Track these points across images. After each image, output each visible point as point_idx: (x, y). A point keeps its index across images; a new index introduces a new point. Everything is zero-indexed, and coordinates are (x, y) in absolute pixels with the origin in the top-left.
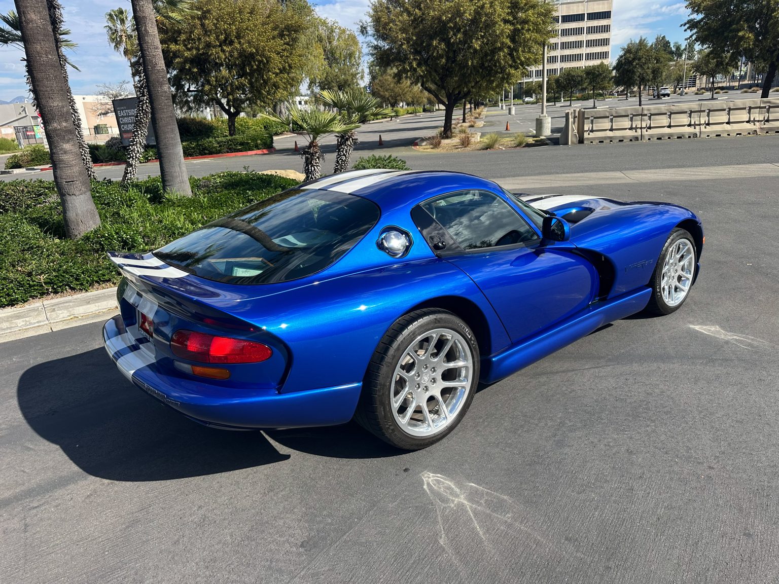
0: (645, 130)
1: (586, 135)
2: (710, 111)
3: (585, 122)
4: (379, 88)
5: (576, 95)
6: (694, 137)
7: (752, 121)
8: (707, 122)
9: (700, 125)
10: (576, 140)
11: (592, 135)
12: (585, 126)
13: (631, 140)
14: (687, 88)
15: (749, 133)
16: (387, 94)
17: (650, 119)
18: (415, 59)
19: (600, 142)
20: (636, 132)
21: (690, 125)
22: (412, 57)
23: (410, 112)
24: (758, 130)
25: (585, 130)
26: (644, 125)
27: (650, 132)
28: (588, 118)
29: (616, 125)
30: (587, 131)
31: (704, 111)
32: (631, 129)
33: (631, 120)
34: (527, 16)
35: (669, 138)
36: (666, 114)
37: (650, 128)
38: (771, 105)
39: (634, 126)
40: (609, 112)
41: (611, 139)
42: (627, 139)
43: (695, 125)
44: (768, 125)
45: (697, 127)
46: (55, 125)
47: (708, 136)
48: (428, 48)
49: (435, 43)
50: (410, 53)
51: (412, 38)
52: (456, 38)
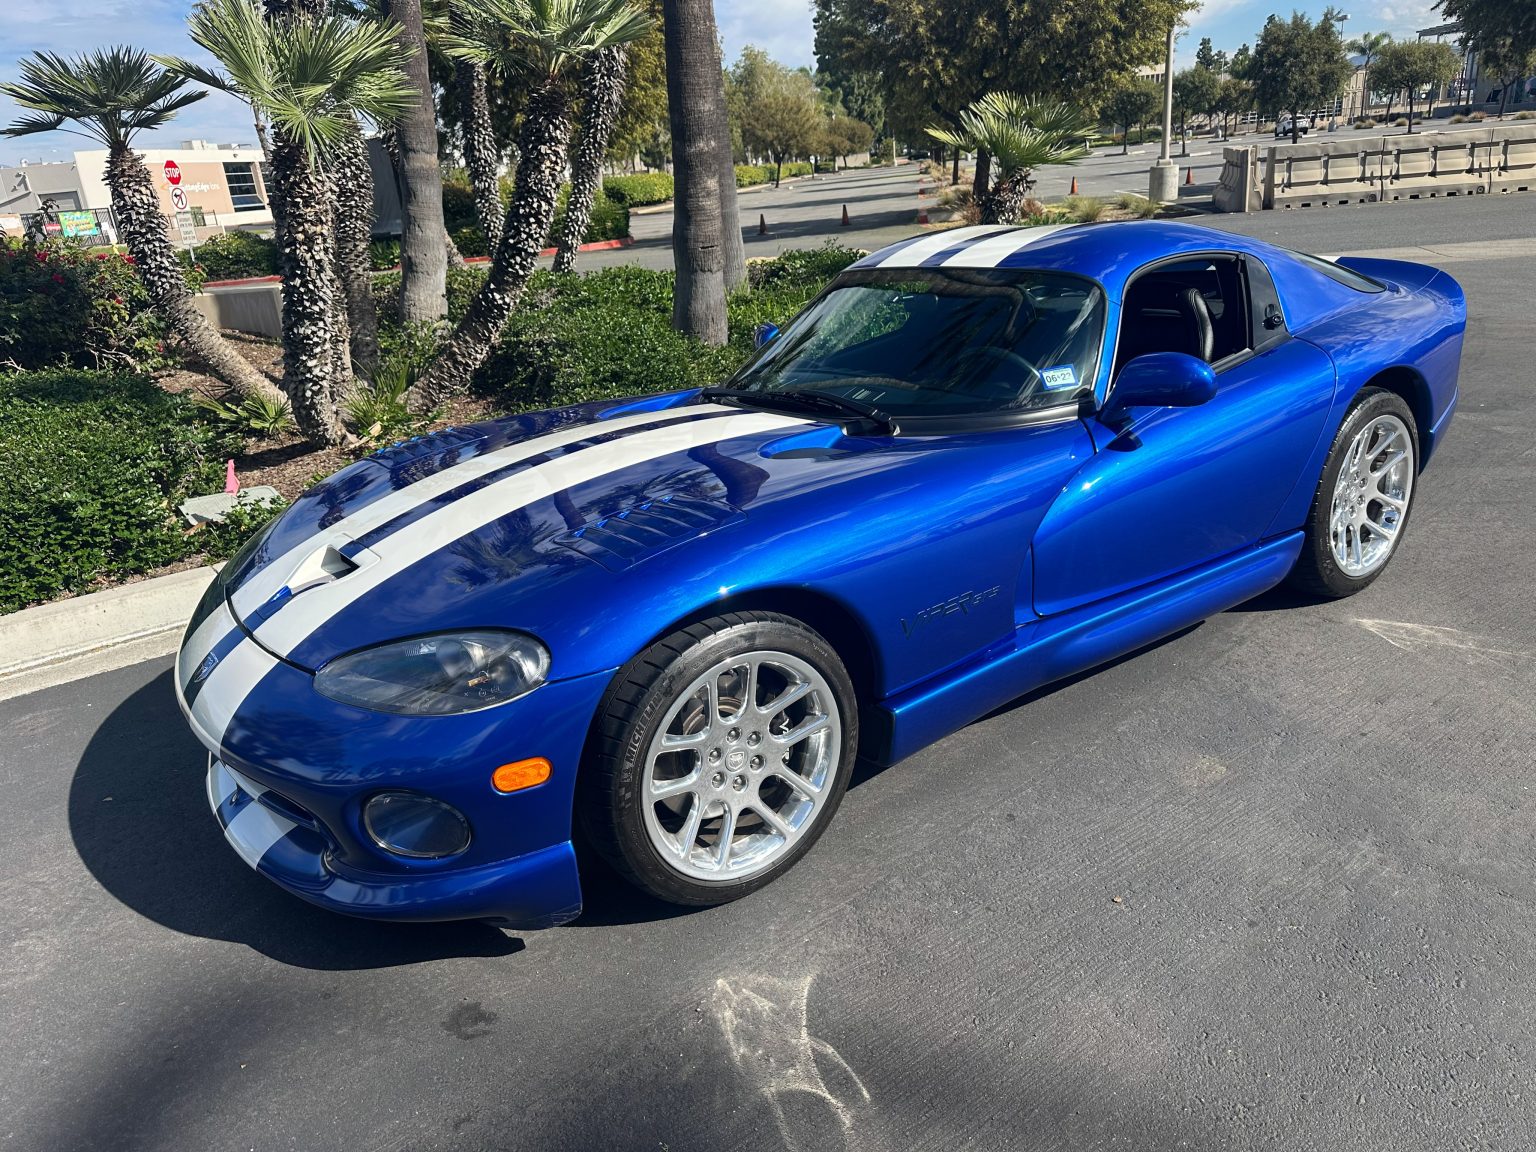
0: (1388, 181)
1: (1278, 193)
2: (1507, 143)
3: (1276, 169)
4: (754, 123)
5: (1110, 136)
6: (1478, 193)
8: (1502, 165)
9: (1488, 170)
10: (1257, 203)
11: (1289, 193)
12: (1276, 175)
13: (1362, 201)
14: (1325, 118)
16: (770, 134)
17: (1397, 160)
18: (938, 54)
19: (1303, 205)
20: (1372, 185)
21: (1470, 171)
22: (933, 51)
23: (793, 172)
25: (1276, 183)
26: (1386, 172)
27: (1399, 184)
28: (1282, 161)
29: (1334, 173)
30: (1279, 185)
31: (1497, 144)
32: (1362, 179)
33: (1363, 163)
35: (1433, 195)
36: (1426, 150)
37: (1397, 177)
39: (1368, 174)
40: (1323, 149)
41: (1325, 200)
42: (1356, 198)
43: (1481, 170)
45: (1485, 175)
47: (1504, 190)
48: (963, 32)
49: (981, 22)
50: (931, 42)
51: (935, 14)
52: (1020, 12)
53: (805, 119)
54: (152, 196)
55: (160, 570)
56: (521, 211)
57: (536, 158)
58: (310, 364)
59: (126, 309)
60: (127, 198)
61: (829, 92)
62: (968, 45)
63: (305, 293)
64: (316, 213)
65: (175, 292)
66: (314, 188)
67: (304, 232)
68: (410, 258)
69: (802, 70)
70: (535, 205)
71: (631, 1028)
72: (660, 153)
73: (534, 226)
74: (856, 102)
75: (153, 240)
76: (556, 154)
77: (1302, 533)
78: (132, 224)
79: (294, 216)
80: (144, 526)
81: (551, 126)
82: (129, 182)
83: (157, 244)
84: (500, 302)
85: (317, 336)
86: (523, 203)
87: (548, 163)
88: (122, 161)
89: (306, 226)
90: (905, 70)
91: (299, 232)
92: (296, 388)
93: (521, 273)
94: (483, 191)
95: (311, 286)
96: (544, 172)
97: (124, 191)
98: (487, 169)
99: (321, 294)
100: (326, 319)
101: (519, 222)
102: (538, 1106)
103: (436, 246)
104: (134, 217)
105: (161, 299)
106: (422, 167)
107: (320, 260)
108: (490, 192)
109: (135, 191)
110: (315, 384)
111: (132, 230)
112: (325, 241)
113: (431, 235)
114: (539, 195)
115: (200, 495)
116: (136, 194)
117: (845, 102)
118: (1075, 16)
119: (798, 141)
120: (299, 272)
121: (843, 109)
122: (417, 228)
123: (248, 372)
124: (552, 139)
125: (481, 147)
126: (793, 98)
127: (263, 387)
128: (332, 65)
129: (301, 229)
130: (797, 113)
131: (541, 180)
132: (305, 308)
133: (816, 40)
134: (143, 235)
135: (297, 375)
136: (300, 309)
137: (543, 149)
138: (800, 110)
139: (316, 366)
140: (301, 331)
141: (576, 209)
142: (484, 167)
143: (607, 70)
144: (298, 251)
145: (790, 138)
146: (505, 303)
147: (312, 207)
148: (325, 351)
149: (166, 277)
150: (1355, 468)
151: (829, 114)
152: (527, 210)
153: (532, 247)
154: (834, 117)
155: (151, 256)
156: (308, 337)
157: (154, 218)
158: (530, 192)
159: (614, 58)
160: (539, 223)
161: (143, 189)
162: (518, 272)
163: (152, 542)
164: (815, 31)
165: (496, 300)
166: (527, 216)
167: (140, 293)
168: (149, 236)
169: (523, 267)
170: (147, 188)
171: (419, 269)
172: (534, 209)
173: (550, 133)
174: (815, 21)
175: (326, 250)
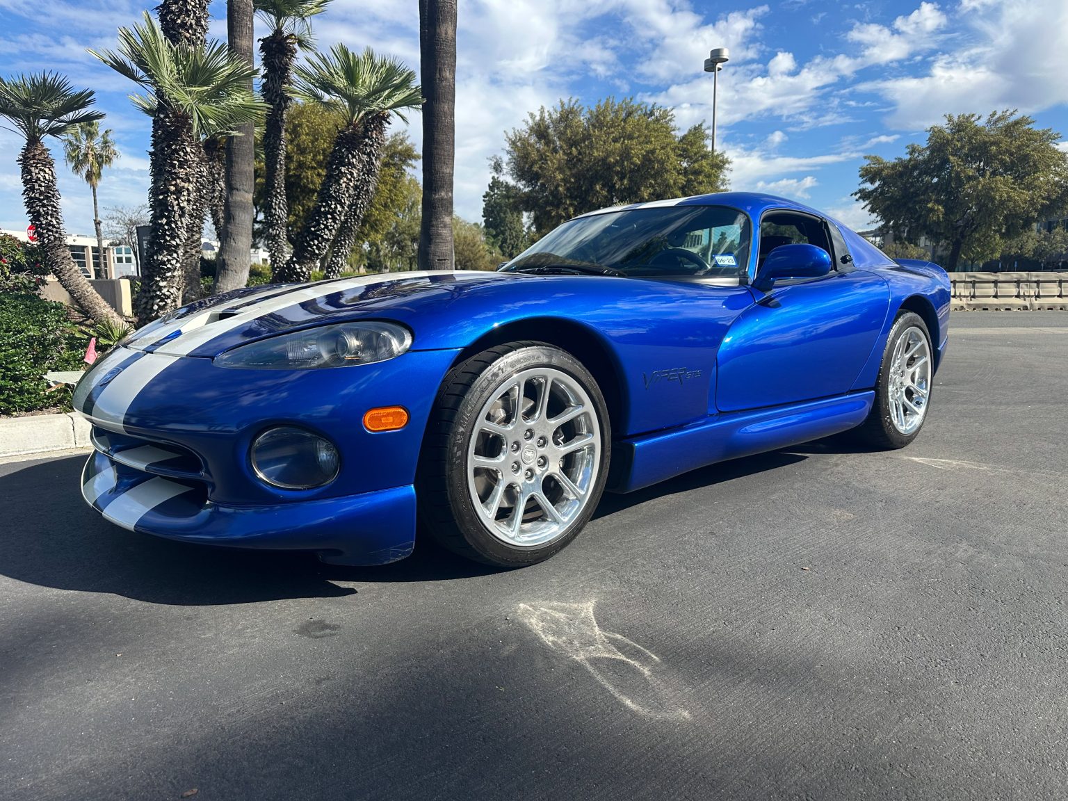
7: (958, 296)
15: (956, 309)
18: (571, 205)
22: (568, 202)
24: (965, 306)
34: (701, 166)
38: (977, 280)
44: (974, 301)
46: (443, 194)
48: (587, 192)
49: (598, 187)
50: (566, 197)
51: (570, 180)
52: (622, 184)
53: (477, 251)
54: (52, 176)
55: (23, 413)
56: (323, 209)
57: (337, 175)
58: (162, 284)
59: (8, 267)
60: (34, 174)
61: (492, 240)
62: (590, 202)
63: (168, 230)
64: (186, 173)
65: (57, 242)
66: (188, 156)
67: (176, 185)
68: (224, 260)
69: (476, 224)
70: (333, 206)
71: (455, 629)
72: (380, 261)
73: (330, 221)
74: (508, 247)
75: (48, 205)
76: (352, 174)
77: (873, 391)
78: (33, 192)
79: (170, 173)
80: (15, 379)
81: (350, 155)
82: (37, 163)
83: (50, 208)
84: (299, 270)
85: (171, 264)
86: (324, 204)
87: (345, 179)
88: (35, 149)
89: (178, 181)
90: (550, 212)
91: (172, 185)
92: (146, 303)
93: (317, 252)
94: (275, 236)
95: (173, 225)
96: (341, 185)
97: (33, 169)
98: (279, 222)
99: (179, 233)
100: (179, 252)
101: (320, 216)
102: (386, 671)
103: (244, 254)
104: (37, 187)
105: (45, 247)
106: (241, 201)
107: (184, 207)
108: (279, 237)
109: (40, 170)
110: (162, 300)
111: (33, 196)
112: (189, 195)
113: (242, 246)
114: (336, 200)
115: (59, 371)
116: (41, 172)
117: (501, 247)
118: (655, 190)
119: (472, 264)
120: (167, 214)
121: (500, 251)
122: (232, 241)
123: (102, 305)
124: (350, 163)
125: (277, 207)
126: (470, 238)
127: (112, 317)
128: (216, 76)
129: (174, 183)
130: (473, 247)
131: (339, 190)
132: (166, 241)
133: (484, 209)
134: (40, 200)
135: (149, 292)
136: (162, 241)
137: (343, 169)
138: (474, 245)
139: (165, 287)
140: (160, 258)
141: (338, 256)
142: (277, 220)
143: (367, 170)
144: (169, 198)
145: (467, 262)
146: (302, 272)
147: (185, 169)
148: (174, 276)
149: (52, 231)
150: (899, 361)
151: (491, 253)
152: (327, 209)
153: (327, 235)
154: (494, 255)
155: (44, 215)
156: (163, 263)
157: (51, 190)
158: (331, 197)
159: (373, 164)
160: (334, 219)
161: (47, 170)
162: (314, 251)
163: (21, 392)
164: (484, 203)
165: (296, 269)
166: (326, 213)
167: (19, 259)
168: (45, 202)
169: (318, 248)
170: (50, 170)
171: (230, 268)
172: (331, 208)
173: (349, 160)
174: (484, 197)
175: (189, 201)
